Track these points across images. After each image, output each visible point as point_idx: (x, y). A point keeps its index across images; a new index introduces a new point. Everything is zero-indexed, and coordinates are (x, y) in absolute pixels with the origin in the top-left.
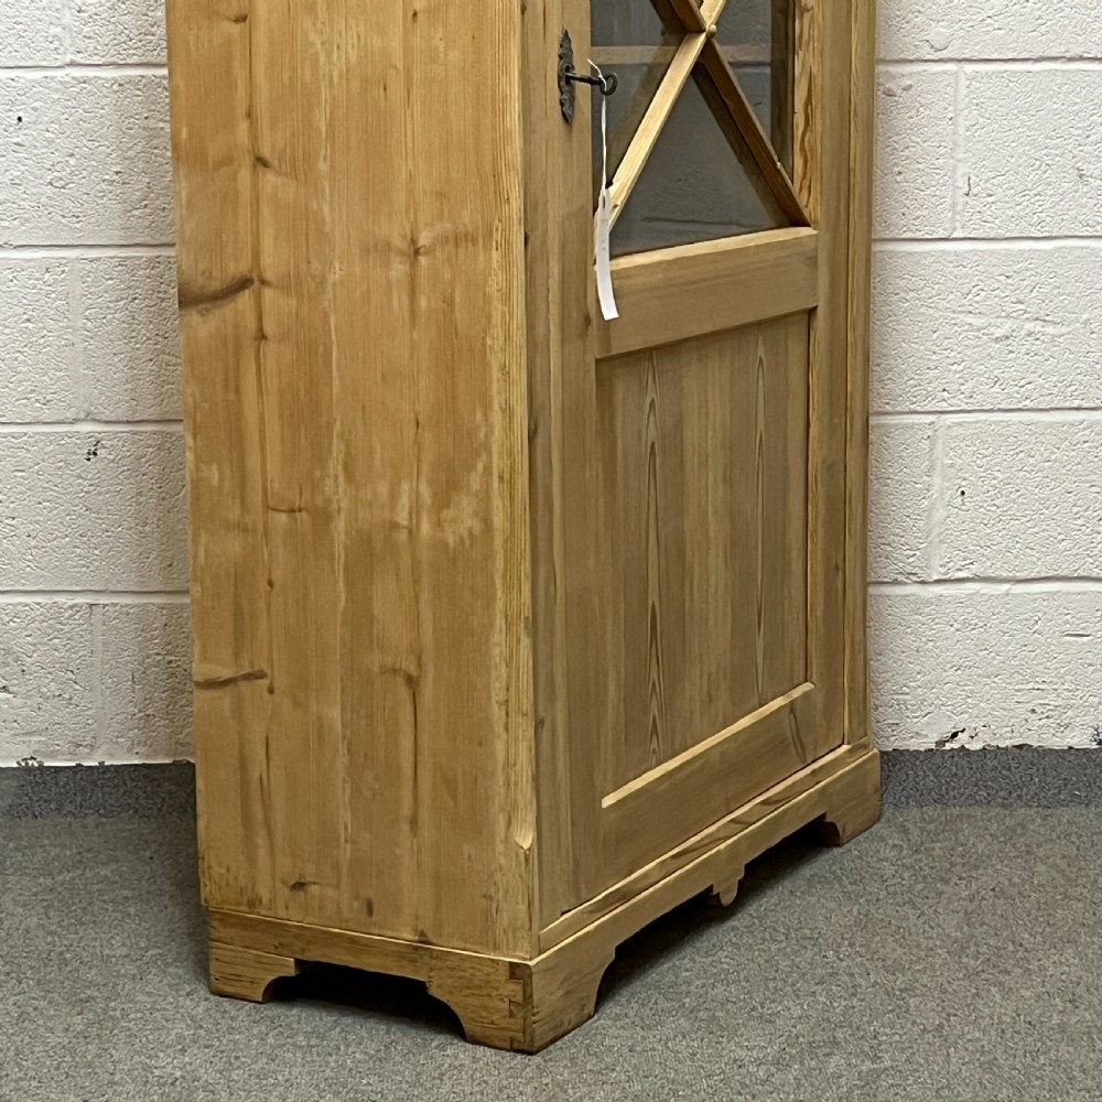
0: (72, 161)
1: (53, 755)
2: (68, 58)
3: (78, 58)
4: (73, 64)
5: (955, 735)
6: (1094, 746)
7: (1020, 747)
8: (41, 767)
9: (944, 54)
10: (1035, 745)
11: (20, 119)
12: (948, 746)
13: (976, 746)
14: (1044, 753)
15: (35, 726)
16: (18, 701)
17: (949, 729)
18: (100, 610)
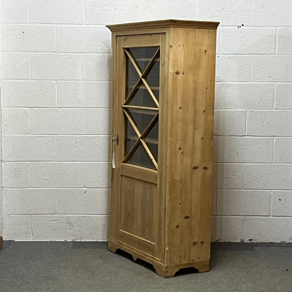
0: (84, 149)
1: (77, 240)
2: (84, 133)
3: (86, 133)
4: (85, 134)
5: (219, 240)
6: (241, 242)
7: (229, 242)
8: (75, 242)
9: (217, 135)
10: (231, 242)
11: (76, 142)
12: (217, 242)
13: (222, 241)
14: (232, 243)
15: (74, 235)
16: (72, 231)
17: (217, 239)
18: (85, 217)
